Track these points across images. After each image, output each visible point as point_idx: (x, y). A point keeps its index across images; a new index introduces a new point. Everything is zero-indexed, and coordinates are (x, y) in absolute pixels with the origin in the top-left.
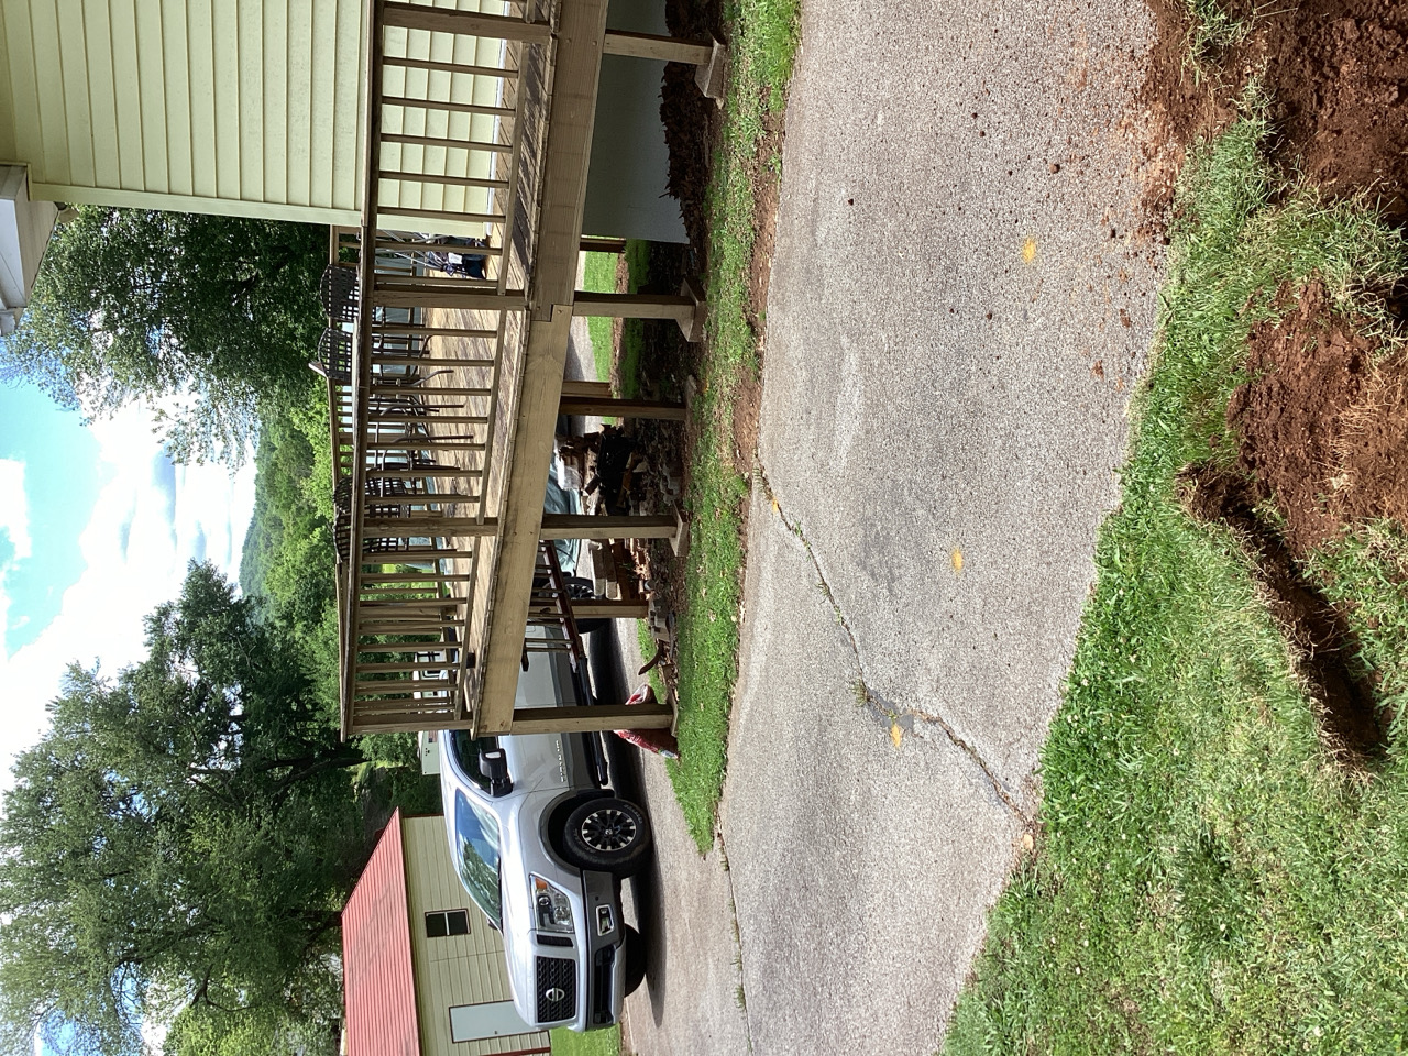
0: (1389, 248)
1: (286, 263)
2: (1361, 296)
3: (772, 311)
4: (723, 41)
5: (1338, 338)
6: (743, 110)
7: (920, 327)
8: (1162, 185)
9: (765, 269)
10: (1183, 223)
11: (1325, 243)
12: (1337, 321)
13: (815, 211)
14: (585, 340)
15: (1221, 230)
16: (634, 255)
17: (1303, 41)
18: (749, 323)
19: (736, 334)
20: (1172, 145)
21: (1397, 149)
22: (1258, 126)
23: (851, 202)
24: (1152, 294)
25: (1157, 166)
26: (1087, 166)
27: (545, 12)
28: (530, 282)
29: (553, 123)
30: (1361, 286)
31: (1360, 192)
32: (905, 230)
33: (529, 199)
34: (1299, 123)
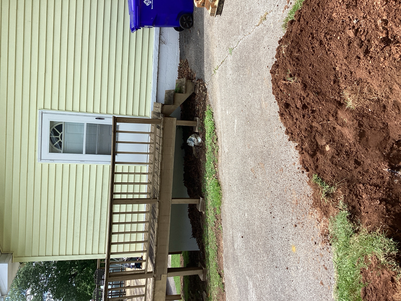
0: (391, 244)
1: (85, 267)
2: (388, 259)
3: (225, 269)
4: (203, 197)
5: (385, 272)
6: (210, 214)
7: (268, 273)
8: (325, 229)
9: (221, 257)
10: (334, 240)
11: (373, 244)
12: (383, 267)
13: (233, 240)
14: (172, 281)
15: (344, 241)
16: (185, 254)
17: (351, 190)
18: (219, 274)
19: (216, 278)
20: (325, 218)
21: (384, 216)
22: (345, 213)
23: (242, 237)
24: (331, 260)
25: (322, 224)
26: (304, 225)
27: (156, 196)
28: (154, 269)
29: (159, 224)
30: (387, 256)
31: (378, 229)
32: (258, 244)
33: (153, 245)
34: (356, 211)
